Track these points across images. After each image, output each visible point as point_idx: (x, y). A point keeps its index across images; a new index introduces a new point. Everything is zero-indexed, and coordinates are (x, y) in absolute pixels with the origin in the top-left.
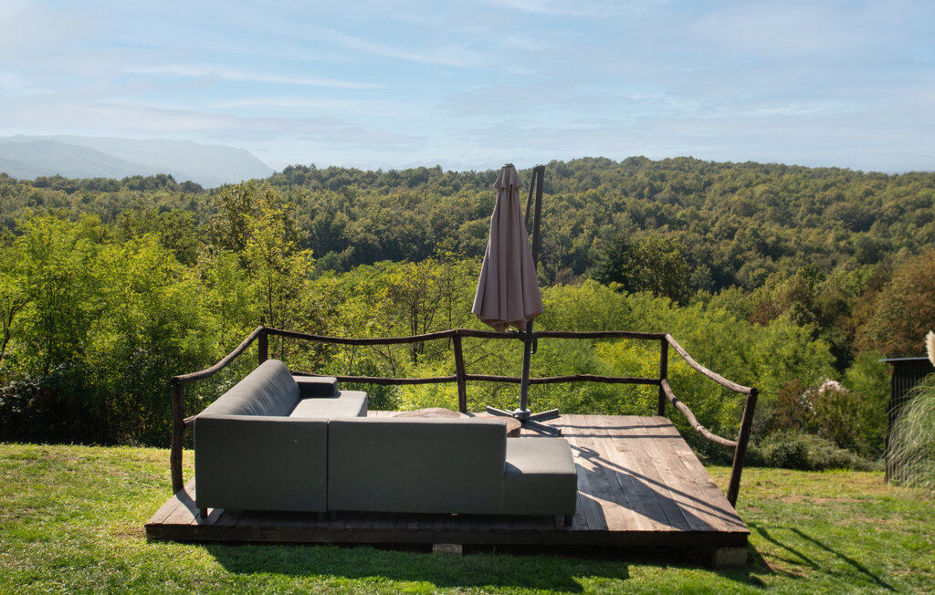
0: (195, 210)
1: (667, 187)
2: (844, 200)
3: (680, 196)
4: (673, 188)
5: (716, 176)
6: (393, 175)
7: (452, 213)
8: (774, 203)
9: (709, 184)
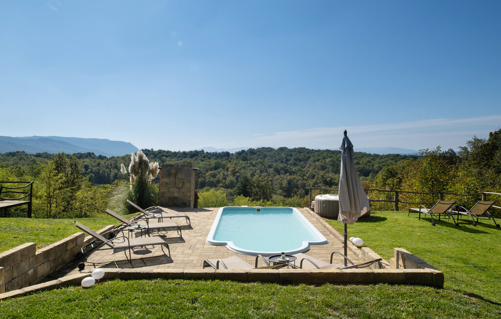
0: (99, 166)
1: (292, 159)
2: (360, 164)
3: (298, 162)
4: (295, 159)
5: (312, 155)
6: (184, 153)
7: (204, 168)
8: (333, 165)
9: (309, 158)
